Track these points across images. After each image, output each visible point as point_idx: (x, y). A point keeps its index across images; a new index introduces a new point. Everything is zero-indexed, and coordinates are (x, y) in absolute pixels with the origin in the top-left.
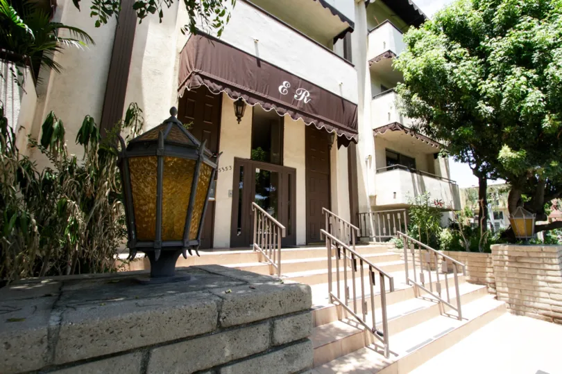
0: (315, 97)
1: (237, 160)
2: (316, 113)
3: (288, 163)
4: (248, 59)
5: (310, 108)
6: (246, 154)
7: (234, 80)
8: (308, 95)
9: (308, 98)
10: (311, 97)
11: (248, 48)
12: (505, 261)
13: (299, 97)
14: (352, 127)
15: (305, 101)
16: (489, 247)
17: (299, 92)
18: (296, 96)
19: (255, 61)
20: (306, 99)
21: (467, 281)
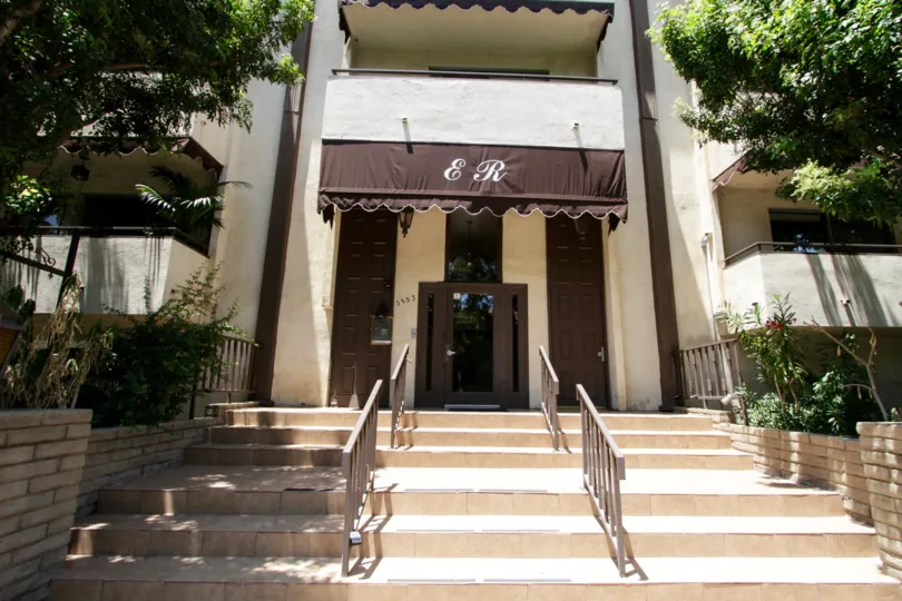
0: (514, 167)
1: (423, 287)
2: (519, 191)
3: (510, 276)
4: (393, 150)
5: (506, 188)
6: (437, 274)
7: (371, 185)
8: (503, 166)
9: (501, 173)
10: (509, 168)
11: (395, 134)
12: (889, 468)
13: (483, 175)
14: (606, 196)
15: (496, 179)
16: (855, 426)
17: (482, 168)
18: (476, 176)
19: (405, 147)
20: (497, 174)
21: (848, 512)
